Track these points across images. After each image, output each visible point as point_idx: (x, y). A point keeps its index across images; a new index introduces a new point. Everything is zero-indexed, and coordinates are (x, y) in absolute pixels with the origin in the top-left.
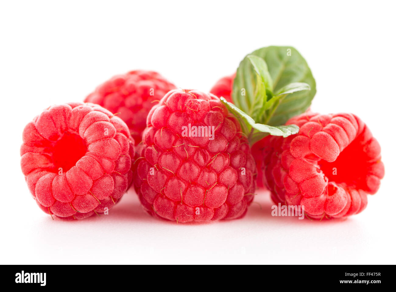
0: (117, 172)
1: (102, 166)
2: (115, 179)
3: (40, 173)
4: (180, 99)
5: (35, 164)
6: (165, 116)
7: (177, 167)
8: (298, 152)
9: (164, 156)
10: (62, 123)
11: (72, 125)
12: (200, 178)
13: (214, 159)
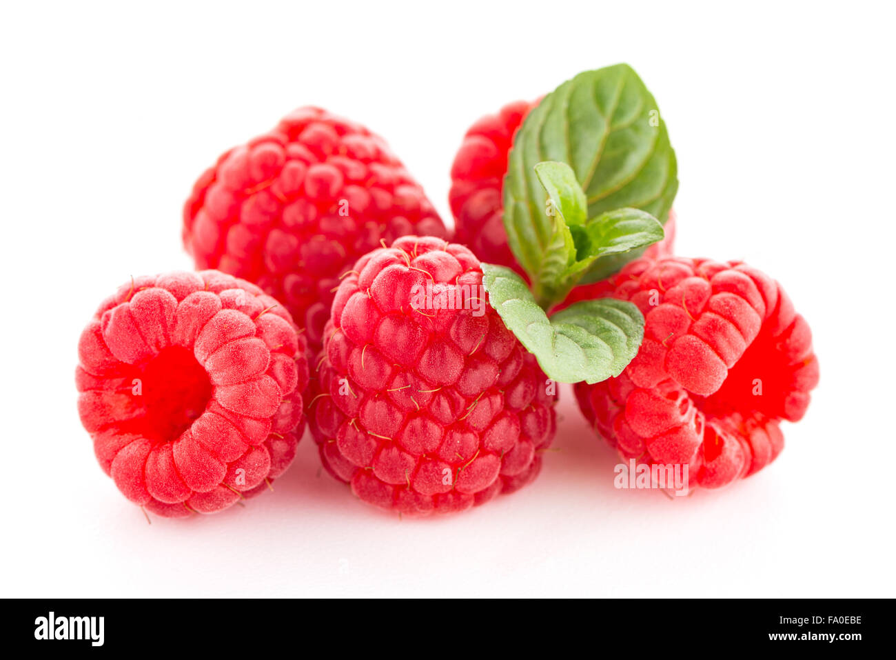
0: (274, 433)
1: (245, 437)
2: (272, 449)
3: (120, 438)
4: (398, 287)
5: (108, 415)
6: (368, 323)
7: (396, 429)
8: (643, 379)
9: (370, 404)
10: (159, 337)
11: (180, 339)
12: (444, 447)
13: (473, 408)
